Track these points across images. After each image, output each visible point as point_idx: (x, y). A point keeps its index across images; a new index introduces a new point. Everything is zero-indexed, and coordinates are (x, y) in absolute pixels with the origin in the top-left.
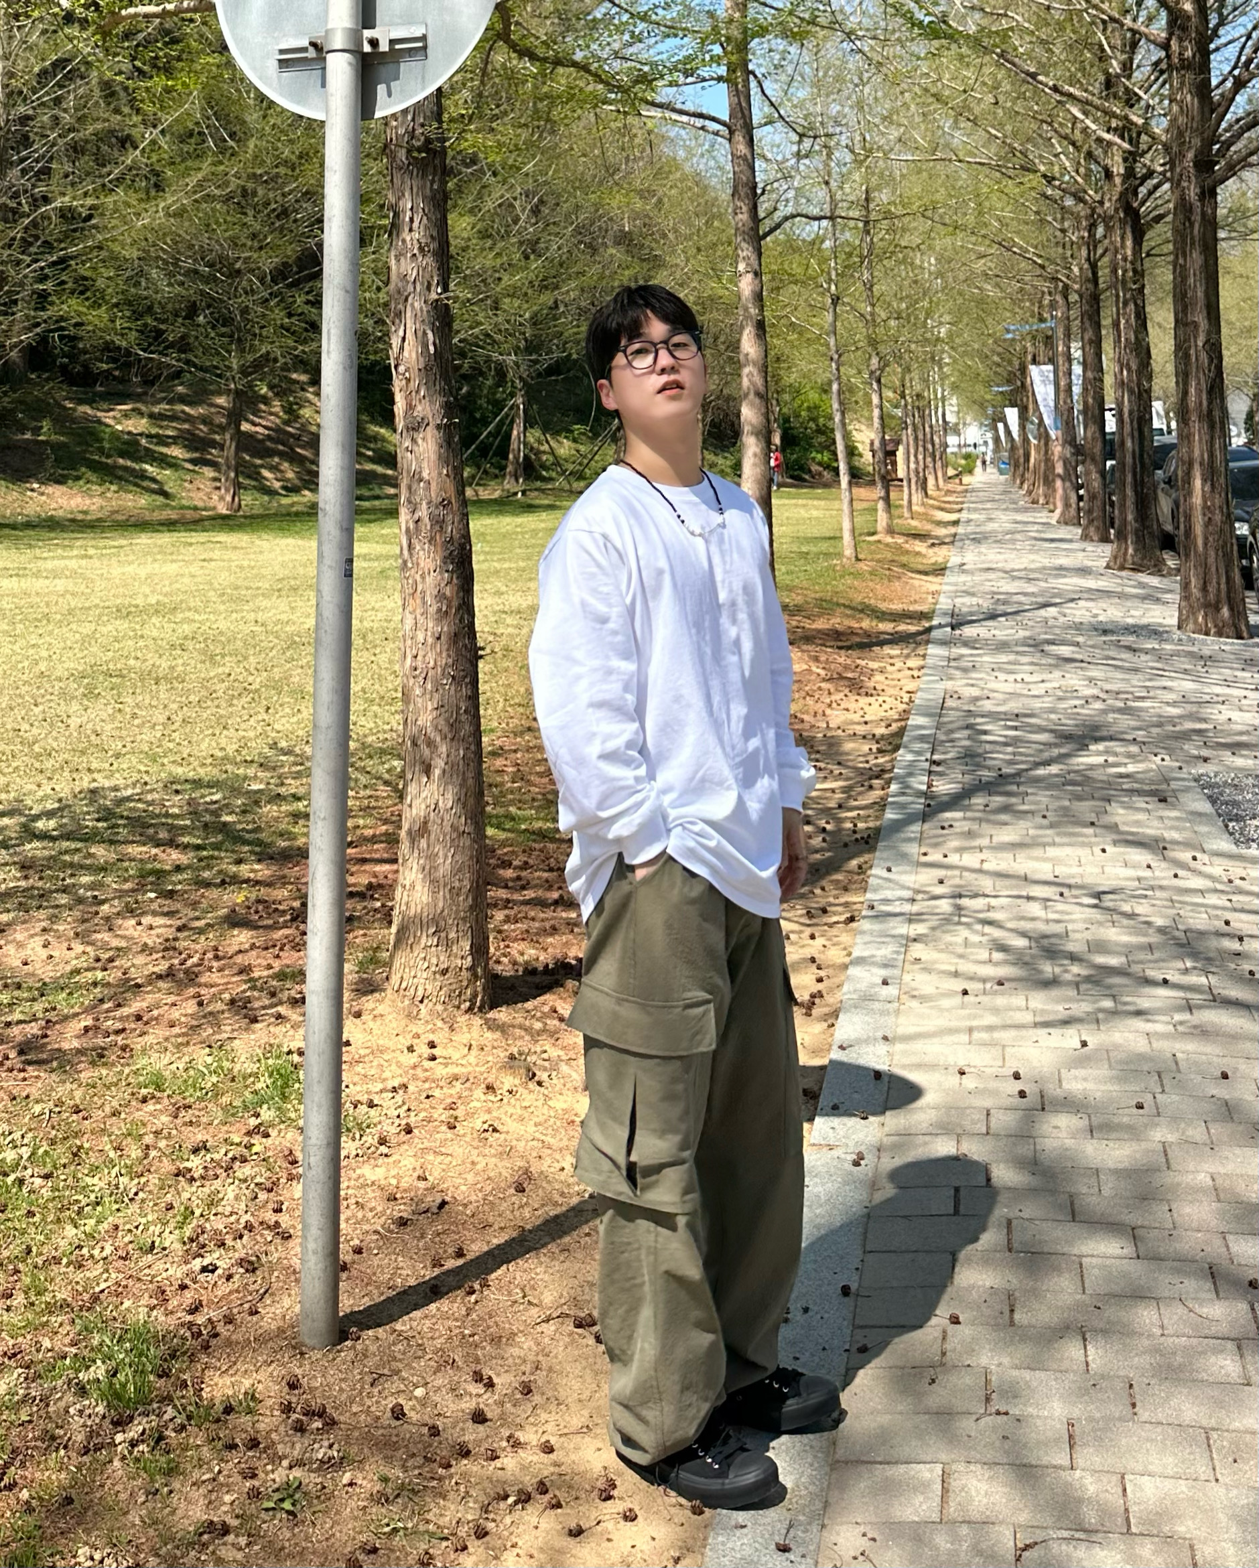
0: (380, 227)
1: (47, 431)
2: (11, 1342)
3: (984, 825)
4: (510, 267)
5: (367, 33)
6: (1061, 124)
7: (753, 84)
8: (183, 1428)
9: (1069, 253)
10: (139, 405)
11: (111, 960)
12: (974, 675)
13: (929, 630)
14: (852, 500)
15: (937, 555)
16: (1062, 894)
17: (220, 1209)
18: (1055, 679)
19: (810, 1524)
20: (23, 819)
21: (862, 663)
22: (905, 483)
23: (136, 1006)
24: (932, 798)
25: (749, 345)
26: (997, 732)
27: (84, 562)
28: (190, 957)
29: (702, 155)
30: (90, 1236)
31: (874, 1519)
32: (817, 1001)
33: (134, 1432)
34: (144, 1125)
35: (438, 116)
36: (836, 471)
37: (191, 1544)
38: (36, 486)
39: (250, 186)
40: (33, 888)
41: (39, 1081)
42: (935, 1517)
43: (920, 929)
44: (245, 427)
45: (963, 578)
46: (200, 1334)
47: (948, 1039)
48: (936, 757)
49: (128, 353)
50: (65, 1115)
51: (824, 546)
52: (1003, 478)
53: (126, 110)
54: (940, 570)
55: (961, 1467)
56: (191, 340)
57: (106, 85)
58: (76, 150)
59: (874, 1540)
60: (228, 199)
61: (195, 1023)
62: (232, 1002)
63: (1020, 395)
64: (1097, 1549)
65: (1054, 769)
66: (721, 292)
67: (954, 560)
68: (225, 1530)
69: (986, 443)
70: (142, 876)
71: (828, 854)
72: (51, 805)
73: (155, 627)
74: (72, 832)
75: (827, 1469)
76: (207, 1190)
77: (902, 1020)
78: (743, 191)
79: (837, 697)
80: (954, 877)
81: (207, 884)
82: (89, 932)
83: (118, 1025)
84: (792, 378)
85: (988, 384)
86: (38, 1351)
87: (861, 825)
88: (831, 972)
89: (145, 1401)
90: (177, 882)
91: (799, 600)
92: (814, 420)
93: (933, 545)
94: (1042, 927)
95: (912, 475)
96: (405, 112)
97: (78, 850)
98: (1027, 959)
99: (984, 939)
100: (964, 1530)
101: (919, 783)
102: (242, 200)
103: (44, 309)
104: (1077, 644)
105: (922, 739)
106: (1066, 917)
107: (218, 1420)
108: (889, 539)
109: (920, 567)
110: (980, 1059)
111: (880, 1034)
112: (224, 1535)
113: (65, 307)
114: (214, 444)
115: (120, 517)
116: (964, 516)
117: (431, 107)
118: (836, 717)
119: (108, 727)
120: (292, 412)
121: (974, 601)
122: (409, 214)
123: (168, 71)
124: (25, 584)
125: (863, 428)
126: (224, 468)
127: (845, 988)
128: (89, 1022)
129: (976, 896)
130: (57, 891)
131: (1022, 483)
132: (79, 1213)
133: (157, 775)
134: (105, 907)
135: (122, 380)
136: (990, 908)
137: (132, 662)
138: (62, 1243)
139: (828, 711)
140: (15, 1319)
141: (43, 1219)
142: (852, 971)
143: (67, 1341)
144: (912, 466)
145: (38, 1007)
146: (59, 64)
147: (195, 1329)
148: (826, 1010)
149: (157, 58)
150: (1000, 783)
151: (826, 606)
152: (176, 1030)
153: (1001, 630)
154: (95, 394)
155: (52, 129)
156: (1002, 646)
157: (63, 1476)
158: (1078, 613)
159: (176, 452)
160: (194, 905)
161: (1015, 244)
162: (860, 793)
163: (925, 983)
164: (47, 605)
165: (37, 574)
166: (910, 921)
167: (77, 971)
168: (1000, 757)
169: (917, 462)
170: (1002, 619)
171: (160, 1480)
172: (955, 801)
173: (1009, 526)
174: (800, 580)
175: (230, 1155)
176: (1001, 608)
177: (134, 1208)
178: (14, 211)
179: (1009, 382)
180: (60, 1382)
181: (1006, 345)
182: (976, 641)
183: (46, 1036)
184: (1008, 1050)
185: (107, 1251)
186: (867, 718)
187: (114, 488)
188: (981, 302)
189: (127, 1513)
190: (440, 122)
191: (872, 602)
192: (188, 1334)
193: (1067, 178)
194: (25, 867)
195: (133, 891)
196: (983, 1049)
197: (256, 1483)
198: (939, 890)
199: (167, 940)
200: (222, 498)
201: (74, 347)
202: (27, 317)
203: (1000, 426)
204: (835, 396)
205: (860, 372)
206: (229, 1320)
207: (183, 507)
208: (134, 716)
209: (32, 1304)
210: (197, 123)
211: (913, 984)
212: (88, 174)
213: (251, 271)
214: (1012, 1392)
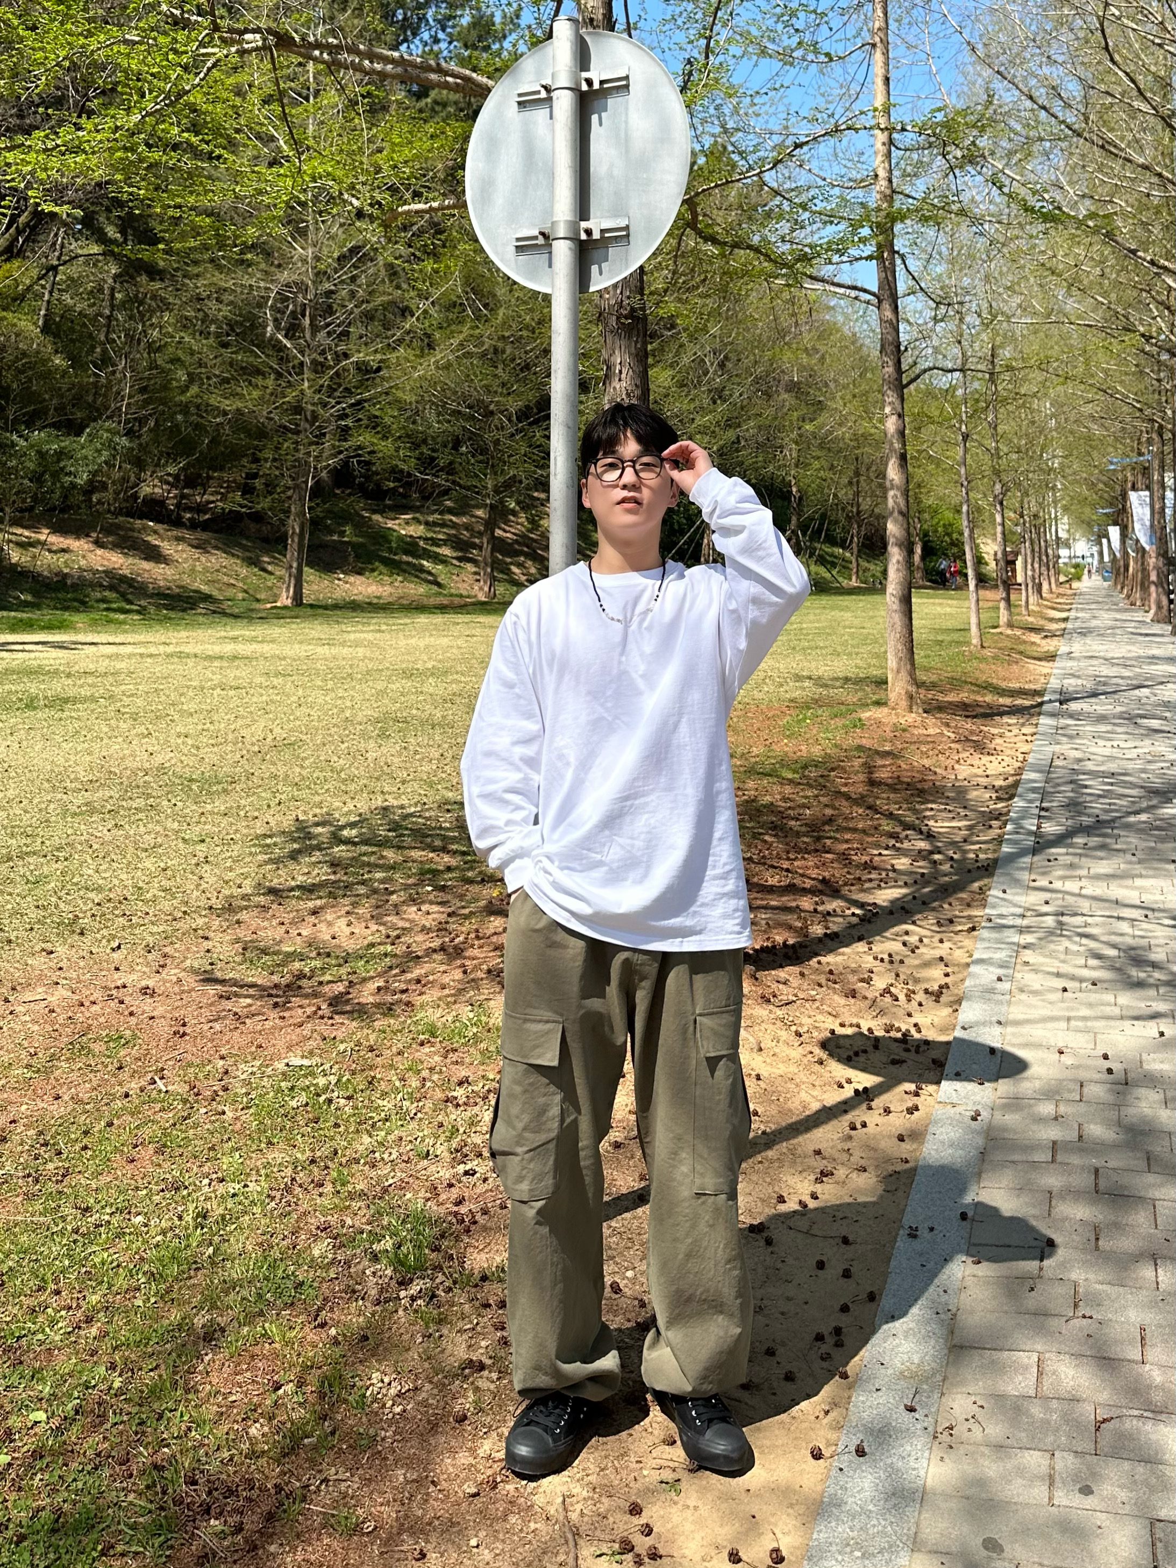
0: (597, 378)
1: (349, 534)
2: (323, 1219)
3: (1083, 859)
4: (701, 410)
5: (584, 225)
6: (1158, 292)
7: (898, 261)
8: (450, 1290)
9: (1164, 399)
10: (418, 515)
11: (398, 937)
12: (1078, 741)
13: (1041, 704)
14: (978, 600)
15: (1048, 645)
16: (1146, 916)
17: (478, 1129)
18: (1146, 746)
19: (932, 1392)
20: (333, 829)
21: (986, 729)
22: (1023, 587)
23: (417, 972)
24: (1041, 837)
25: (893, 473)
26: (1096, 786)
27: (378, 635)
28: (457, 936)
29: (857, 320)
30: (381, 1144)
31: (982, 1391)
32: (944, 991)
33: (414, 1289)
34: (422, 1063)
35: (641, 291)
36: (966, 575)
37: (456, 1376)
38: (342, 576)
39: (500, 345)
40: (339, 881)
41: (346, 1027)
42: (1032, 1393)
43: (1029, 938)
44: (498, 532)
45: (1070, 664)
46: (463, 1221)
47: (1050, 1025)
48: (1044, 805)
49: (409, 475)
50: (362, 1053)
51: (955, 636)
52: (1106, 584)
53: (405, 286)
54: (1051, 657)
55: (1053, 1356)
56: (457, 465)
57: (390, 266)
58: (369, 317)
59: (982, 1407)
60: (484, 355)
61: (460, 986)
62: (489, 971)
63: (1121, 517)
64: (1162, 1426)
65: (1143, 817)
66: (873, 431)
67: (1063, 649)
68: (482, 1367)
69: (1092, 555)
70: (422, 874)
71: (955, 878)
72: (353, 818)
73: (431, 686)
74: (369, 839)
75: (946, 1351)
76: (468, 1114)
77: (1012, 1009)
78: (889, 349)
79: (964, 755)
80: (1057, 899)
81: (471, 881)
82: (380, 916)
83: (403, 986)
84: (930, 501)
85: (1094, 506)
86: (343, 1227)
87: (982, 856)
88: (956, 969)
89: (420, 1268)
90: (448, 879)
91: (934, 678)
92: (948, 534)
93: (1046, 637)
94: (1129, 941)
95: (1029, 581)
96: (615, 286)
97: (373, 853)
98: (1117, 965)
99: (1082, 949)
100: (1054, 1404)
101: (1030, 824)
102: (493, 357)
103: (346, 440)
104: (1166, 719)
105: (1034, 790)
106: (1150, 934)
107: (476, 1286)
108: (1009, 632)
109: (1036, 654)
110: (1078, 1042)
111: (994, 1019)
112: (481, 1371)
113: (361, 438)
114: (474, 546)
115: (405, 602)
116: (1072, 614)
117: (635, 283)
118: (963, 771)
119: (396, 760)
120: (534, 523)
121: (1080, 682)
122: (618, 367)
123: (434, 255)
124: (334, 651)
125: (989, 541)
126: (482, 565)
127: (967, 983)
128: (381, 983)
129: (1076, 914)
130: (358, 883)
131: (1122, 588)
132: (373, 1126)
133: (432, 799)
134: (394, 897)
135: (404, 496)
136: (1086, 925)
137: (414, 712)
138: (361, 1148)
139: (957, 766)
140: (326, 1202)
141: (346, 1130)
142: (973, 969)
143: (364, 1220)
144: (1030, 573)
145: (343, 971)
146: (354, 250)
147: (459, 1217)
148: (952, 999)
149: (425, 245)
150: (1098, 826)
151: (956, 683)
152: (447, 992)
153: (1101, 706)
154: (386, 506)
155: (350, 301)
156: (1102, 719)
157: (361, 1319)
158: (1167, 693)
159: (446, 551)
160: (461, 897)
161: (1118, 392)
162: (981, 831)
163: (1034, 981)
164: (351, 666)
165: (343, 644)
166: (1021, 932)
167: (372, 945)
168: (1097, 807)
169: (1033, 570)
170: (1103, 697)
171: (432, 1328)
172: (1059, 840)
173: (1110, 623)
174: (935, 663)
175: (486, 1088)
176: (1102, 688)
177: (413, 1125)
178: (322, 364)
179: (1111, 505)
180: (358, 1251)
181: (1109, 474)
182: (1080, 714)
183: (349, 993)
184: (1099, 1036)
185: (394, 1156)
186: (988, 772)
187: (400, 578)
188: (1089, 438)
189: (409, 1349)
190: (642, 294)
191: (995, 681)
192: (454, 1220)
193: (1163, 337)
194: (335, 864)
195: (415, 885)
196: (1079, 1034)
197: (505, 1334)
198: (1046, 909)
199: (440, 923)
200: (481, 589)
201: (368, 470)
202: (333, 446)
203: (1104, 541)
204: (964, 516)
205: (985, 496)
206: (485, 1212)
207: (451, 595)
208: (416, 752)
209: (338, 1192)
210: (459, 297)
211: (1023, 982)
212: (377, 336)
213: (502, 412)
214: (1096, 1300)
